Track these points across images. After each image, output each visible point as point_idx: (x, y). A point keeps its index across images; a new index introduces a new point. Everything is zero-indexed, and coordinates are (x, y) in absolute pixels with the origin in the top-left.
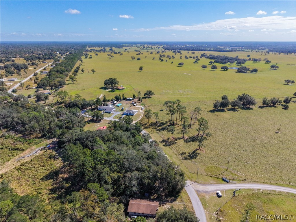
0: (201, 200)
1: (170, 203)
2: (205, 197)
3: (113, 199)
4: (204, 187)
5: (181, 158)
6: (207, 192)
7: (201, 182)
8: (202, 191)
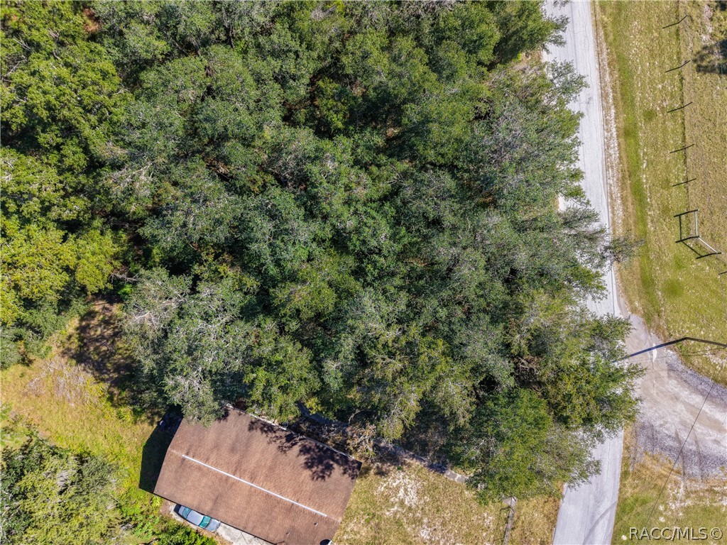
0: (623, 508)
1: (431, 467)
2: (661, 491)
3: (106, 323)
4: (707, 408)
5: (700, 40)
6: (696, 459)
7: (707, 361)
8: (670, 443)
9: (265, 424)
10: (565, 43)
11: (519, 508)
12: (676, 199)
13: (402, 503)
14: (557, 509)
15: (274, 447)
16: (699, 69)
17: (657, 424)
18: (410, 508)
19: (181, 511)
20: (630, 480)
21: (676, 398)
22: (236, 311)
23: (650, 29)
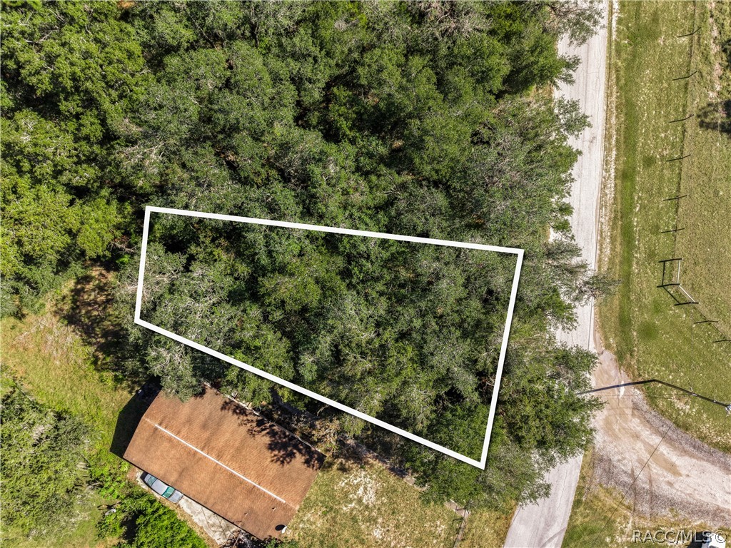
0: (571, 534)
1: (392, 470)
2: (609, 523)
3: (101, 289)
4: (664, 450)
5: (706, 96)
6: (648, 497)
7: (671, 404)
8: (625, 479)
9: (238, 407)
10: (574, 82)
11: (471, 521)
12: (662, 245)
13: (360, 501)
14: (508, 526)
15: (244, 429)
16: (702, 124)
17: (615, 458)
18: (367, 507)
19: (147, 479)
20: (582, 508)
21: (637, 436)
22: (224, 294)
23: (660, 79)
